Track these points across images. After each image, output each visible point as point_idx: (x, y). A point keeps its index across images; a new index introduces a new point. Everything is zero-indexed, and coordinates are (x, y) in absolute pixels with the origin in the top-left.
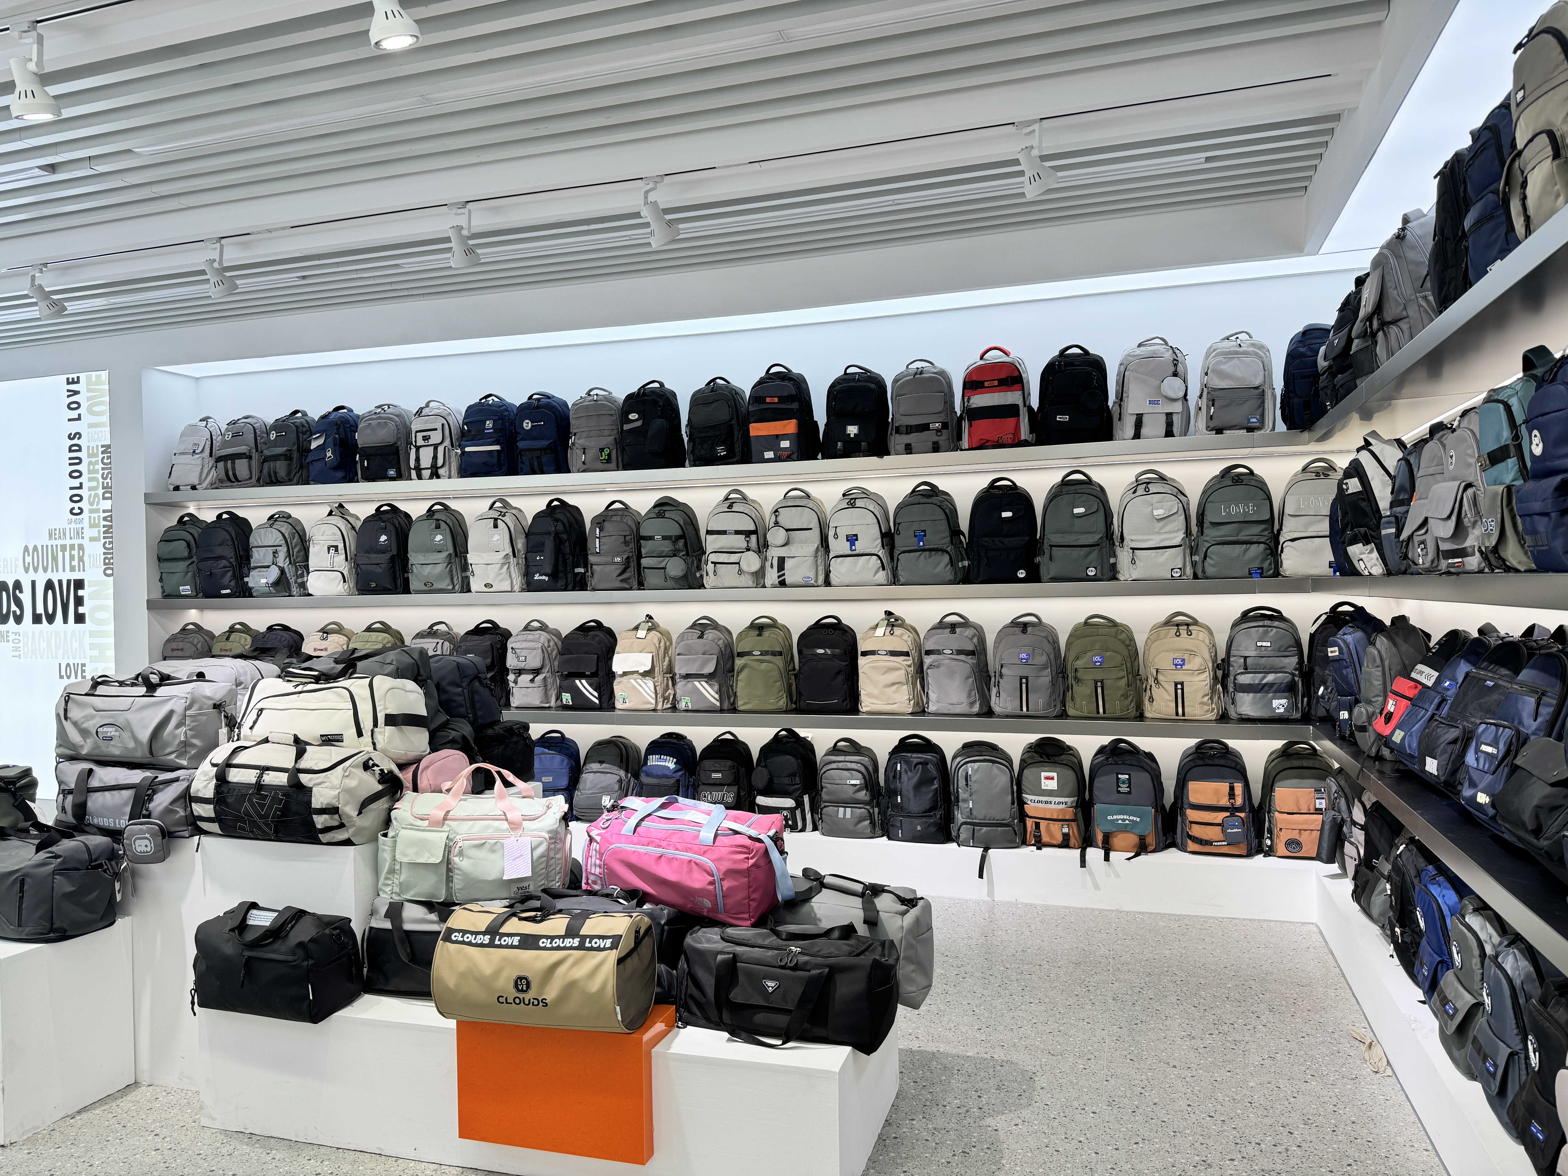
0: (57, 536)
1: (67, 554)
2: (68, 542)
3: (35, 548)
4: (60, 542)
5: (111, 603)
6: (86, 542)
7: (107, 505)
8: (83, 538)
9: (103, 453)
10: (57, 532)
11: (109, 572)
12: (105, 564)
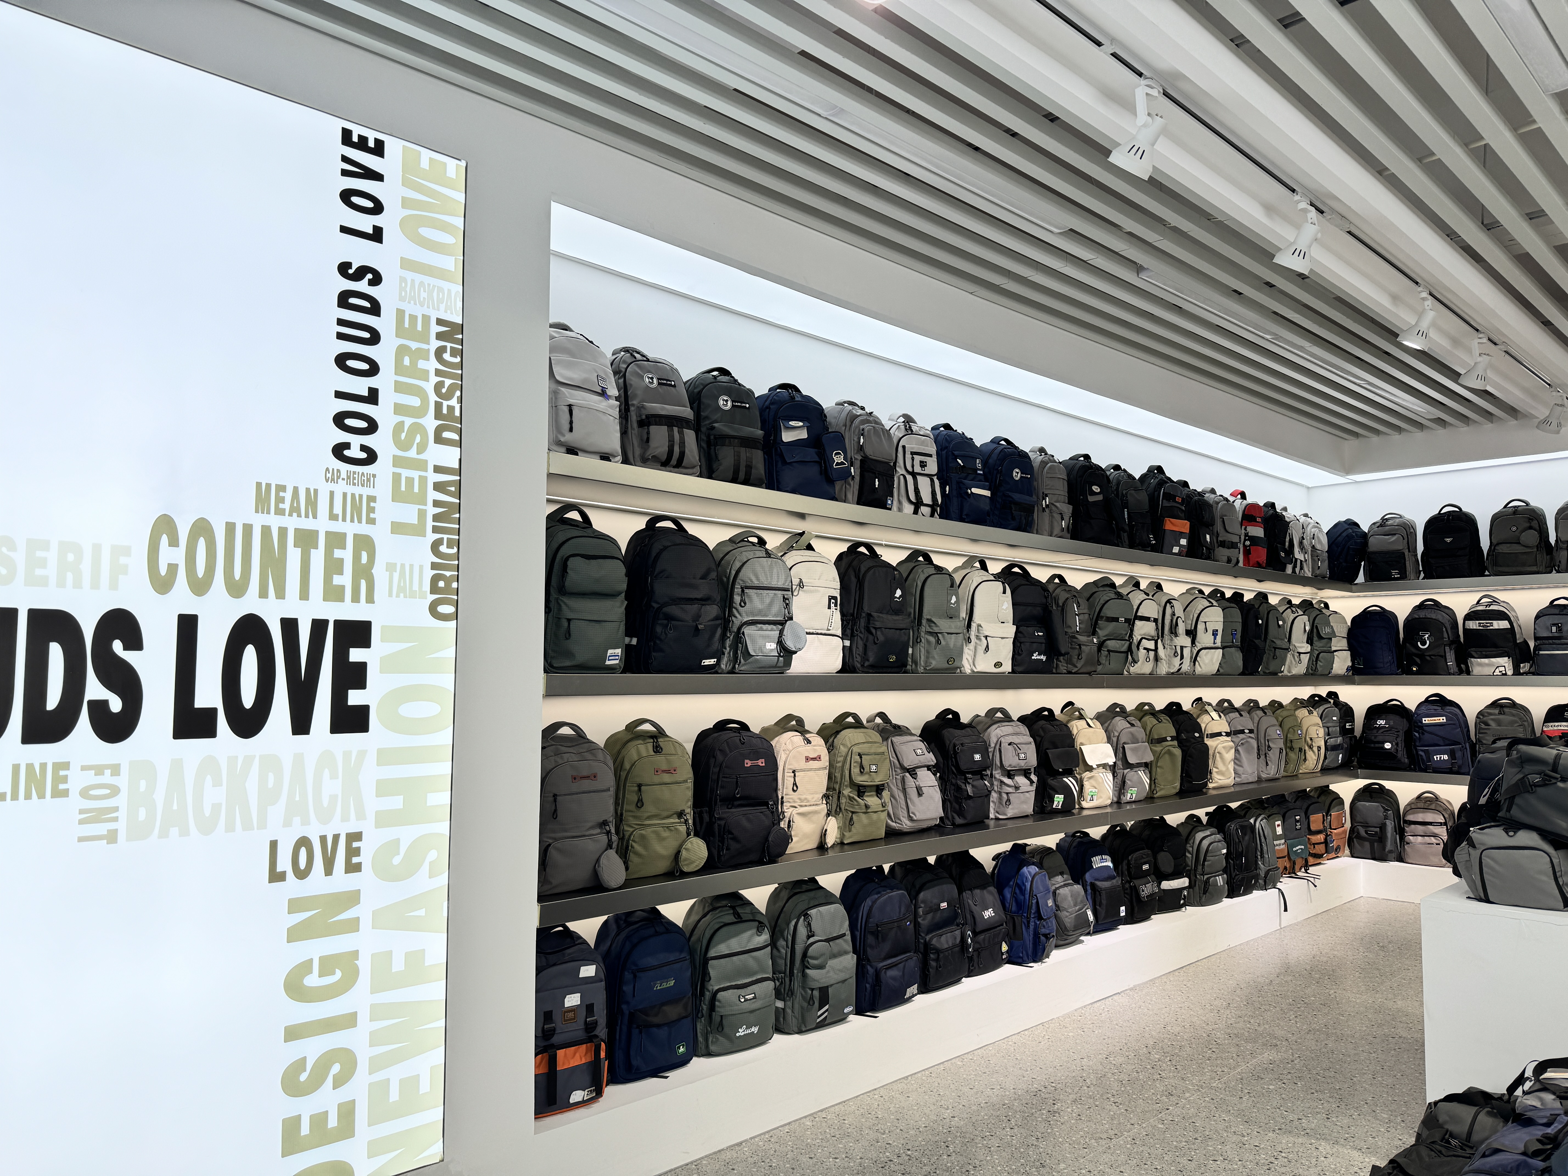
0: (286, 506)
1: (318, 557)
2: (322, 525)
3: (202, 528)
4: (292, 523)
5: (447, 681)
6: (380, 534)
7: (450, 456)
8: (371, 521)
9: (440, 336)
10: (288, 495)
11: (448, 609)
12: (434, 589)
